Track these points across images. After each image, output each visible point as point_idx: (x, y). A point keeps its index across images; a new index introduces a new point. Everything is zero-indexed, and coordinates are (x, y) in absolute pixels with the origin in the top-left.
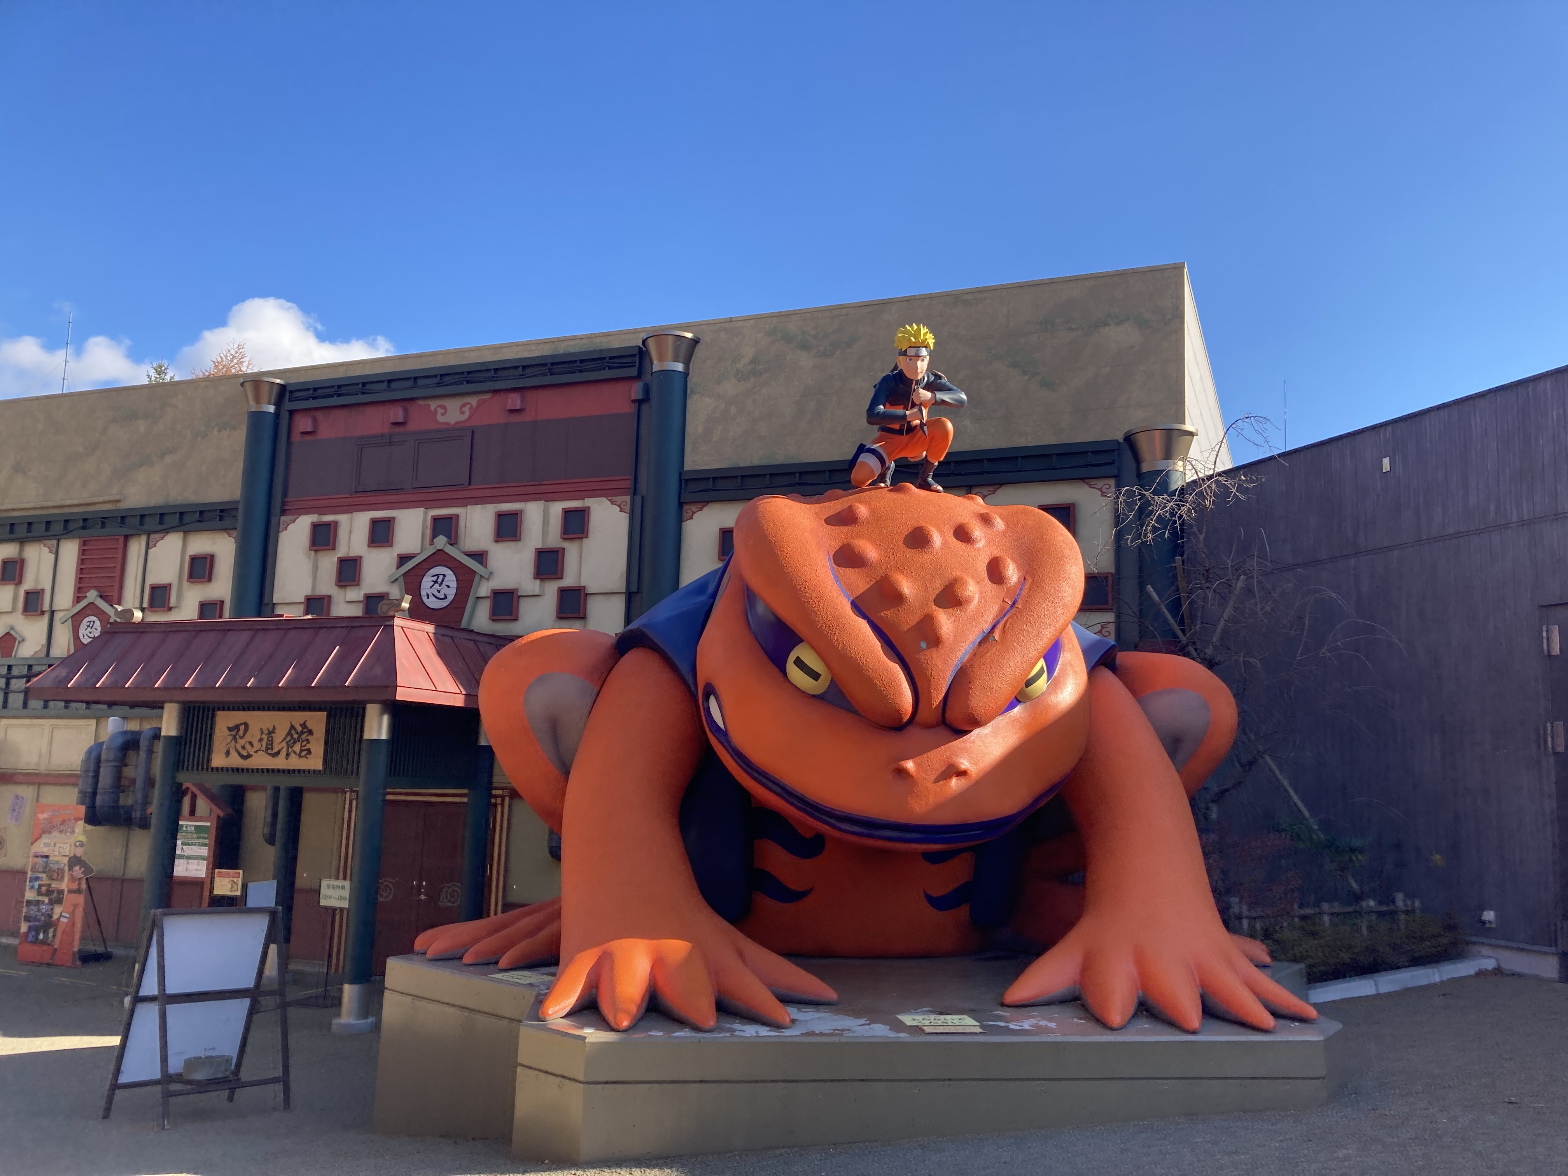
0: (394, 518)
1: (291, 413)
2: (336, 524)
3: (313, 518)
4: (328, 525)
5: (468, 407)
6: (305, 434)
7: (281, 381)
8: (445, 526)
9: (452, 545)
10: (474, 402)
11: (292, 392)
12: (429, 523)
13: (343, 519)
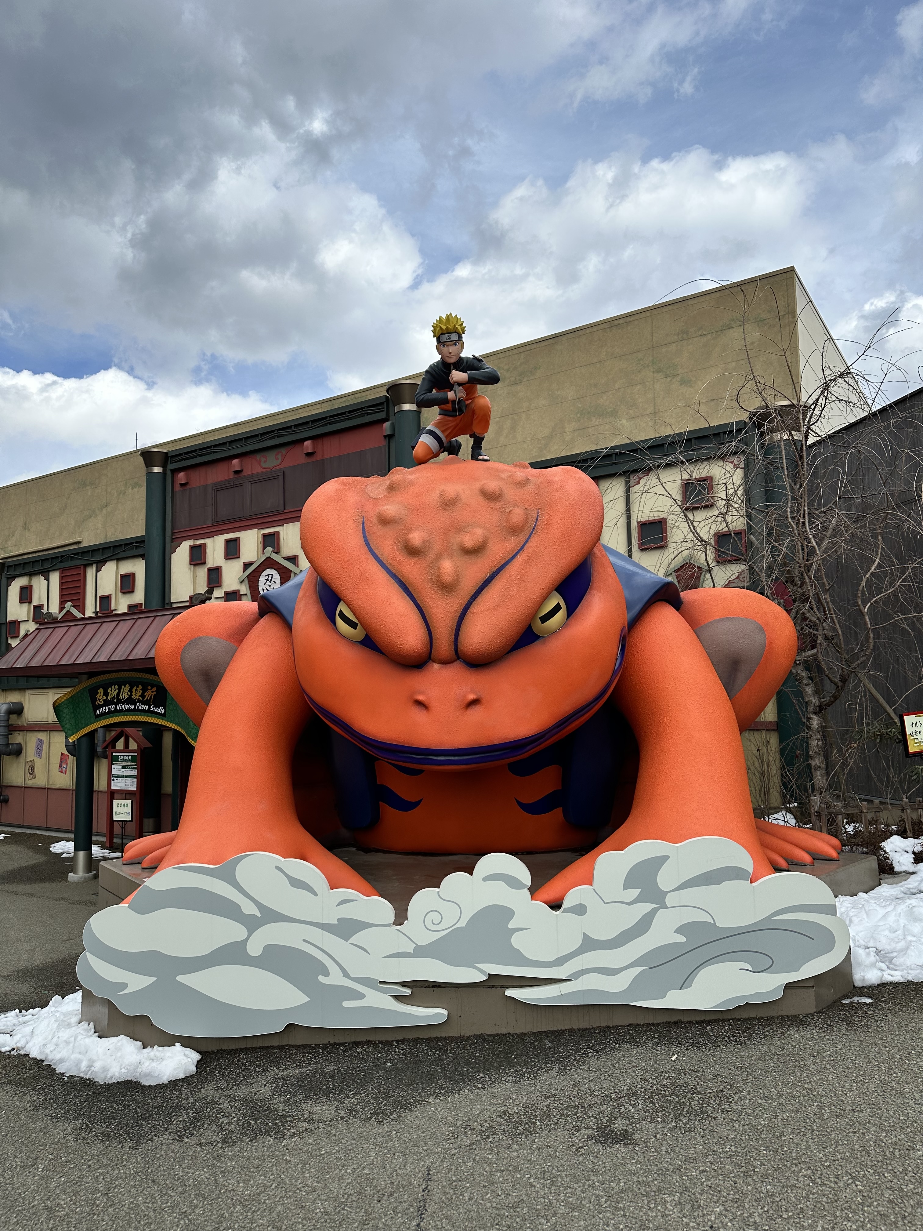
0: (239, 538)
1: (174, 471)
2: (205, 545)
3: (192, 542)
4: (200, 546)
6: (182, 485)
7: (165, 451)
8: (271, 541)
9: (276, 553)
10: (283, 451)
11: (172, 457)
12: (261, 539)
13: (208, 542)
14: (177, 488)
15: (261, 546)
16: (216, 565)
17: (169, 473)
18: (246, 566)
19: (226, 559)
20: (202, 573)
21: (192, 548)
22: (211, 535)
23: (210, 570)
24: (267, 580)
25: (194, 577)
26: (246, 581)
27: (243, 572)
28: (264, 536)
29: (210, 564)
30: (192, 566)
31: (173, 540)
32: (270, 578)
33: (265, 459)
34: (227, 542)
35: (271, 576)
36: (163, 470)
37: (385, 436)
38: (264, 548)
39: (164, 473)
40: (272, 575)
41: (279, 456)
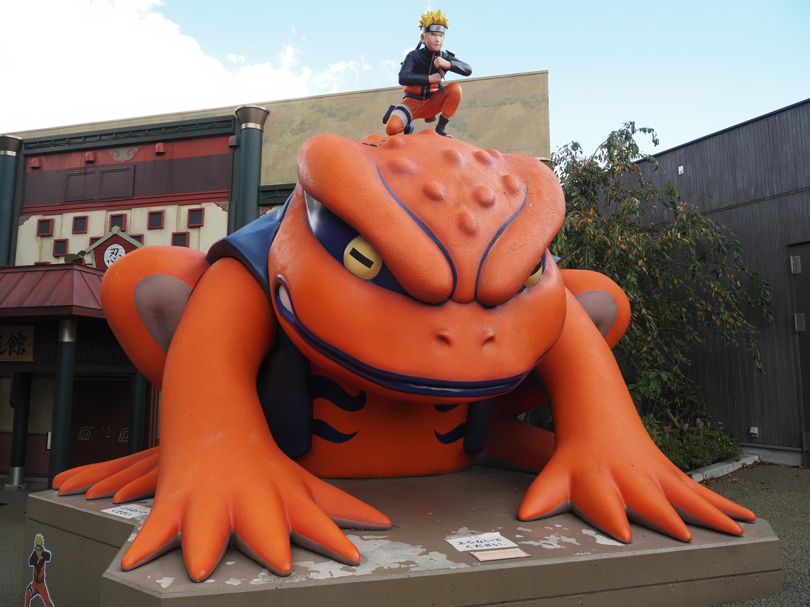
0: (88, 217)
1: (27, 156)
2: (53, 220)
3: (40, 217)
4: (48, 221)
5: (132, 151)
6: (34, 168)
7: (20, 138)
8: (118, 221)
9: (123, 231)
10: (136, 149)
11: (26, 144)
12: (109, 219)
13: (57, 218)
14: (29, 171)
15: (108, 224)
16: (63, 237)
17: (22, 157)
18: (93, 240)
19: (73, 233)
20: (49, 244)
21: (40, 222)
22: (60, 212)
23: (57, 242)
24: (113, 253)
25: (41, 247)
26: (92, 252)
27: (90, 246)
28: (113, 217)
29: (57, 235)
30: (39, 237)
31: (22, 214)
32: (115, 252)
33: (117, 154)
34: (76, 219)
35: (116, 250)
36: (17, 155)
37: (231, 147)
38: (112, 226)
39: (17, 157)
40: (118, 249)
41: (131, 153)
